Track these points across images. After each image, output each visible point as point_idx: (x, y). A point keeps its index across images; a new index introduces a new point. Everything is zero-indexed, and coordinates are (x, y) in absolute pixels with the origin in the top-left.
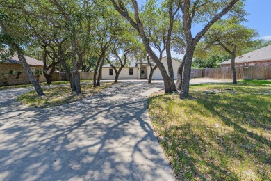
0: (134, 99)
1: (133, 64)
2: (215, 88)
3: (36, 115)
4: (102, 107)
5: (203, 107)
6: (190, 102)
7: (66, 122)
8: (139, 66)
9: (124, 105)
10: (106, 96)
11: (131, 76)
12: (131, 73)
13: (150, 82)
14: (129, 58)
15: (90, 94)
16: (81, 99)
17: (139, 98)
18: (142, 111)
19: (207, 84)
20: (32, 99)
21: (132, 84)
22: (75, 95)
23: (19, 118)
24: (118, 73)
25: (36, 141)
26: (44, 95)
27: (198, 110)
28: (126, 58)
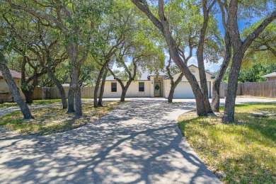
0: (159, 123)
1: (144, 77)
2: (264, 109)
3: (36, 145)
4: (120, 134)
5: (260, 134)
6: (239, 127)
7: (82, 153)
8: (152, 79)
9: (149, 132)
10: (118, 119)
11: (142, 93)
12: (142, 89)
13: (170, 101)
14: (139, 68)
15: (94, 117)
16: (86, 124)
17: (165, 123)
18: (178, 139)
19: (251, 104)
20: (19, 123)
21: (146, 103)
22: (74, 119)
23: (16, 149)
24: (125, 89)
25: (57, 177)
26: (33, 118)
27: (256, 139)
28: (136, 67)
